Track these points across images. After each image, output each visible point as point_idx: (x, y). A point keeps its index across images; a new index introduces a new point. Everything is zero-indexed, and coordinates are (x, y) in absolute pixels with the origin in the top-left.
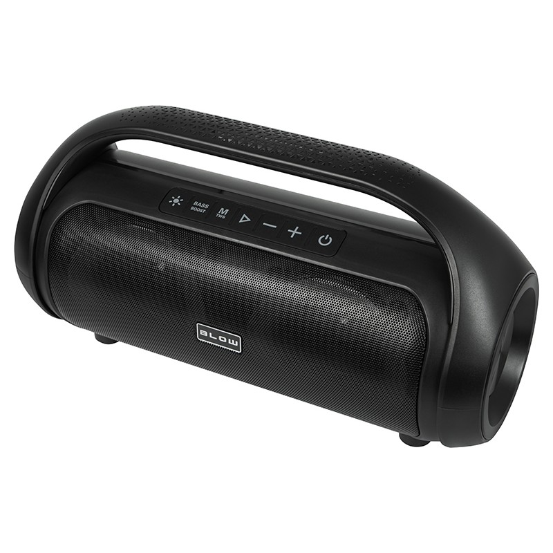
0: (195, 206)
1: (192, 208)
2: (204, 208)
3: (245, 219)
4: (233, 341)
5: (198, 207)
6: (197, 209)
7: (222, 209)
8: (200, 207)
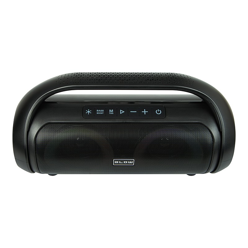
0: (98, 112)
1: (97, 113)
2: (102, 112)
3: (122, 112)
4: (130, 162)
5: (99, 112)
6: (100, 113)
7: (110, 110)
8: (100, 112)
